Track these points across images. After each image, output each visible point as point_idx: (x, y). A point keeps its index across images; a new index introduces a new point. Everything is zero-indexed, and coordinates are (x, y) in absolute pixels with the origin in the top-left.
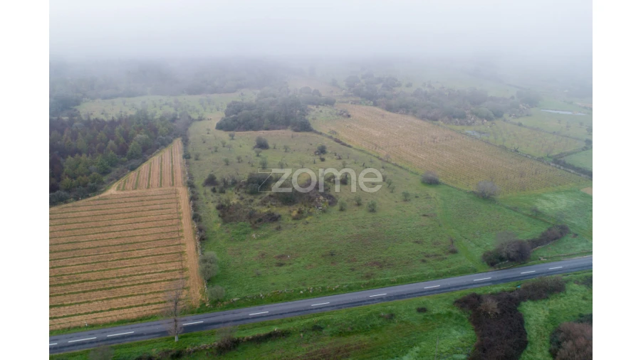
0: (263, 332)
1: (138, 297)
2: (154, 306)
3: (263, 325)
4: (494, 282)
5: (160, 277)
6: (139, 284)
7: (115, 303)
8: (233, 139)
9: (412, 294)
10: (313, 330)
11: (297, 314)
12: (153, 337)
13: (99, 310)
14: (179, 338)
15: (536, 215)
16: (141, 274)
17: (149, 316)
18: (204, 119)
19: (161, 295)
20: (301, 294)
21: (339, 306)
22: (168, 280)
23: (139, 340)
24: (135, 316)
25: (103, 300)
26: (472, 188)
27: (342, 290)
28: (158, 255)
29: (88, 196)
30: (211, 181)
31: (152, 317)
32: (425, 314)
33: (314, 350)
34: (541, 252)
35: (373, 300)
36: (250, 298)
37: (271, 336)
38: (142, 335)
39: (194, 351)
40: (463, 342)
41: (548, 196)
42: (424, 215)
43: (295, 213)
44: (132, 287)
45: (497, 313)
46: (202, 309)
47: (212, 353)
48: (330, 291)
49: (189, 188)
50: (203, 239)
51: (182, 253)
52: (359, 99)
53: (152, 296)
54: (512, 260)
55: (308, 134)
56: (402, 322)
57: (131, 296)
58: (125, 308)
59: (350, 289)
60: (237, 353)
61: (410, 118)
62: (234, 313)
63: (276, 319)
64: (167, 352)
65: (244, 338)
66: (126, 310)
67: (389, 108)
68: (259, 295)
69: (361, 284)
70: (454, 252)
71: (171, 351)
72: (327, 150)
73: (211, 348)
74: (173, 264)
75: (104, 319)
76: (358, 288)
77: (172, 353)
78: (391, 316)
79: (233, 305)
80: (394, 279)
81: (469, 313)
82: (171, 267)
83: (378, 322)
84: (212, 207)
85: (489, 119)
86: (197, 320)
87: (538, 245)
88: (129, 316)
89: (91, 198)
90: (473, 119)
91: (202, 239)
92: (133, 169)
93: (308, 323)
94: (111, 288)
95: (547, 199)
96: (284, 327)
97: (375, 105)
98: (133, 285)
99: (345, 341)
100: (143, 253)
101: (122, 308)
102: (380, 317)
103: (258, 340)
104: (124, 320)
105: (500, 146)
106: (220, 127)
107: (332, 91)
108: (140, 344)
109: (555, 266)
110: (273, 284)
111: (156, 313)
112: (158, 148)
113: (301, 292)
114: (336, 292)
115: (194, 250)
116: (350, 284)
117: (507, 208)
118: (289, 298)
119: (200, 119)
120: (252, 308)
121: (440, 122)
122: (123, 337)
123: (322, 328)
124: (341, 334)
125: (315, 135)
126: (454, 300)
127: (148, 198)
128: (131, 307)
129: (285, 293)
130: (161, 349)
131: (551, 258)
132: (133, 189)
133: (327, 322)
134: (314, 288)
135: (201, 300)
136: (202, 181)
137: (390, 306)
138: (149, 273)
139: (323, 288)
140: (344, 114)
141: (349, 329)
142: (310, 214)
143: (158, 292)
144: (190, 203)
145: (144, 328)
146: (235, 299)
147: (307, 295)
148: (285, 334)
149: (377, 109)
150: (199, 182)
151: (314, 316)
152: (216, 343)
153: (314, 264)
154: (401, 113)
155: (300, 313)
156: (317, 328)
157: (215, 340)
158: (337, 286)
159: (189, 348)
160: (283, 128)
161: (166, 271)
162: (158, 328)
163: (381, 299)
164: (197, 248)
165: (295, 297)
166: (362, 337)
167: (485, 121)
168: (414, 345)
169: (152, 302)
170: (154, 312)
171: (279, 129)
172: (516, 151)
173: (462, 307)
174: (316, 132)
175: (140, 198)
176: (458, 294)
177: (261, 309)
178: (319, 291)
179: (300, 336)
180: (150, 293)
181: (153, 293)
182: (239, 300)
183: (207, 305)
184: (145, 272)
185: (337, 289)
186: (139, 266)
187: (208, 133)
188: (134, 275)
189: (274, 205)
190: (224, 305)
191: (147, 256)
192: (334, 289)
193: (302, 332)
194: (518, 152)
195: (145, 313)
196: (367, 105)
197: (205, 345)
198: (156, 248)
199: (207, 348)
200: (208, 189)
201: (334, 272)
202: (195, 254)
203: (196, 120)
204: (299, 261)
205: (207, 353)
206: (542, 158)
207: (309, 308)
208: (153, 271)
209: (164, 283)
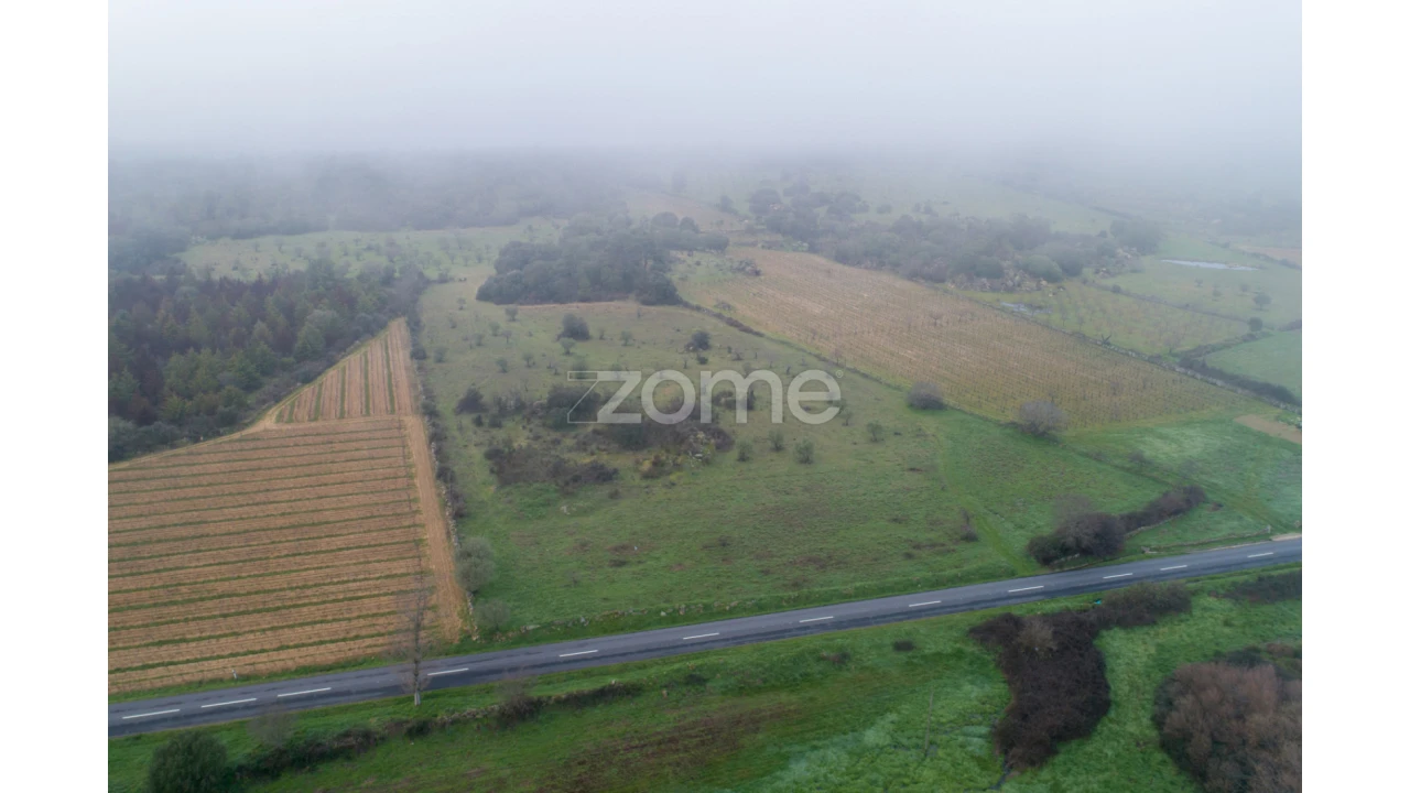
0: (587, 686)
1: (335, 625)
2: (368, 642)
3: (588, 674)
4: (1049, 594)
5: (377, 587)
6: (334, 601)
7: (288, 636)
8: (514, 320)
9: (884, 616)
10: (687, 684)
11: (655, 654)
12: (370, 697)
13: (258, 648)
14: (422, 699)
15: (1140, 467)
16: (338, 583)
17: (360, 660)
18: (452, 279)
19: (382, 621)
20: (662, 618)
21: (738, 640)
22: (392, 594)
23: (344, 701)
24: (331, 658)
25: (264, 630)
26: (1011, 416)
27: (745, 609)
28: (370, 546)
29: (219, 434)
30: (471, 403)
31: (364, 661)
32: (910, 654)
33: (692, 719)
34: (1148, 538)
35: (806, 628)
36: (560, 625)
37: (603, 695)
38: (348, 693)
39: (454, 722)
40: (983, 703)
41: (1165, 431)
42: (912, 469)
43: (647, 466)
44: (322, 606)
45: (1051, 650)
46: (464, 646)
47: (488, 724)
48: (719, 613)
49: (426, 418)
50: (461, 516)
51: (419, 543)
52: (779, 238)
53: (362, 622)
54: (1086, 552)
56: (864, 668)
57: (321, 622)
58: (311, 645)
59: (761, 608)
60: (537, 725)
61: (885, 278)
62: (528, 654)
63: (614, 664)
64: (399, 724)
65: (550, 697)
66: (312, 650)
67: (843, 258)
68: (578, 620)
69: (782, 598)
70: (970, 538)
71: (407, 722)
72: (711, 342)
73: (485, 716)
74: (402, 563)
75: (270, 665)
76: (778, 605)
77: (409, 725)
78: (842, 658)
79: (526, 638)
80: (849, 588)
81: (996, 652)
82: (399, 567)
83: (816, 668)
84: (477, 454)
85: (1051, 278)
86: (455, 665)
87: (1140, 526)
88: (319, 659)
89: (225, 438)
90: (1017, 278)
91: (459, 516)
92: (308, 379)
93: (678, 670)
94: (278, 608)
95: (1162, 437)
96: (630, 678)
97: (813, 250)
98: (324, 602)
99: (750, 704)
100: (339, 542)
101: (303, 645)
102: (821, 659)
103: (579, 702)
104: (310, 667)
105: (1072, 334)
106: (484, 295)
107: (722, 222)
108: (345, 710)
109: (1171, 564)
110: (605, 599)
111: (373, 654)
112: (357, 338)
113: (663, 614)
114: (732, 613)
115: (444, 536)
116: (761, 599)
118: (639, 624)
119: (443, 280)
120: (566, 643)
121: (950, 286)
122: (310, 697)
123: (705, 681)
124: (743, 689)
125: (687, 312)
126: (967, 629)
127: (342, 437)
128: (322, 643)
129: (630, 615)
130: (388, 718)
131: (1167, 549)
132: (310, 420)
133: (716, 670)
134: (688, 606)
135: (462, 630)
136: (454, 404)
137: (841, 639)
138: (354, 581)
139: (706, 607)
140: (748, 268)
141: (758, 682)
142: (678, 467)
143: (374, 615)
144: (429, 447)
145: (349, 680)
146: (531, 627)
147: (674, 619)
148: (631, 691)
149: (817, 259)
150: (446, 405)
151: (689, 658)
152: (496, 707)
153: (687, 562)
154: (866, 268)
155: (658, 652)
156: (695, 680)
157: (495, 702)
158: (734, 603)
159: (442, 716)
160: (619, 299)
161: (387, 577)
162: (379, 681)
163: (822, 626)
164: (448, 533)
165: (649, 624)
166: (784, 697)
167: (1044, 283)
168: (888, 710)
169: (363, 632)
170: (369, 651)
171: (611, 300)
172: (1106, 343)
173: (983, 641)
174: (686, 305)
175: (326, 438)
176: (977, 617)
177: (581, 647)
178: (698, 611)
179: (662, 695)
180: (359, 617)
181: (365, 617)
182: (538, 629)
183: (474, 639)
184: (345, 579)
185: (735, 607)
186: (333, 566)
187: (461, 309)
188: (324, 584)
189: (604, 450)
190: (508, 638)
191: (348, 549)
192: (727, 608)
193: (666, 686)
194: (1109, 344)
195: (350, 654)
196: (795, 250)
197: (474, 710)
198: (365, 532)
199: (478, 716)
200: (467, 420)
201: (729, 577)
202: (447, 544)
203: (434, 281)
204: (657, 556)
205: (478, 727)
206: (1159, 357)
207: (679, 643)
208: (362, 577)
209: (386, 598)
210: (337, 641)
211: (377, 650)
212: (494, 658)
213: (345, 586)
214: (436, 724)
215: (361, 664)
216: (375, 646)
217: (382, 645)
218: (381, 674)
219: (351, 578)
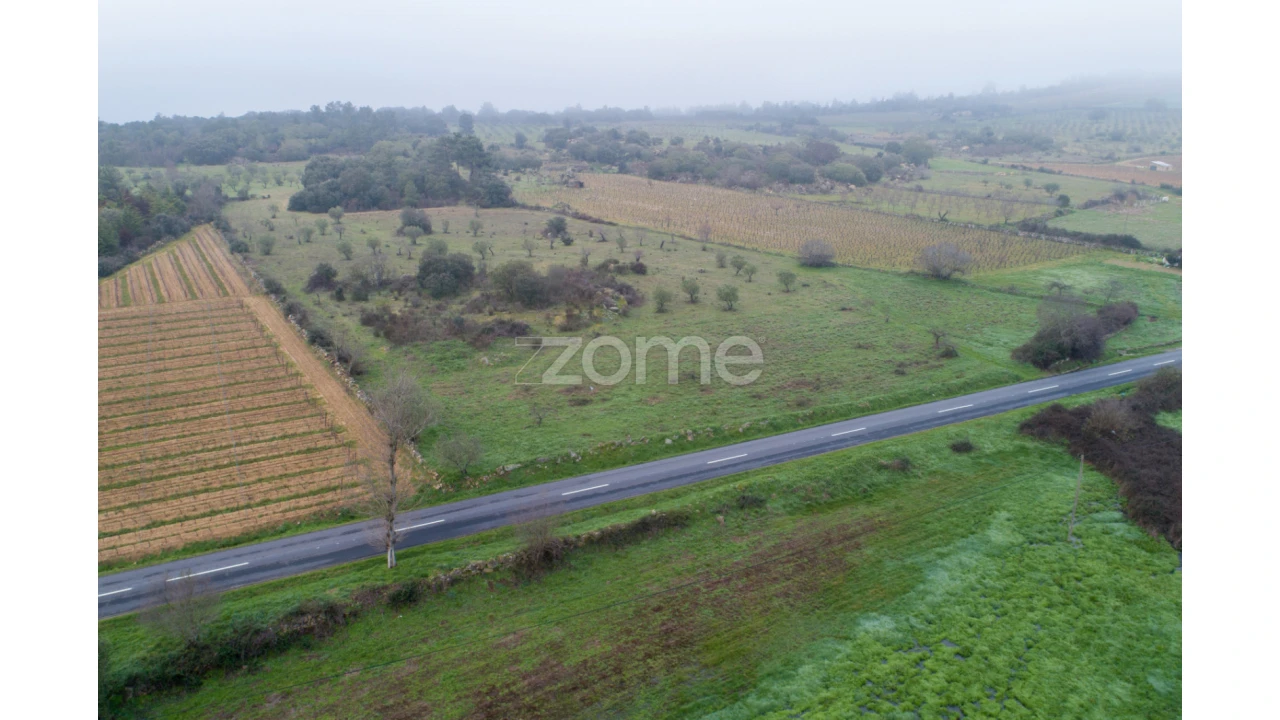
0: (622, 520)
2: (285, 505)
3: (609, 510)
5: (272, 449)
7: (158, 511)
9: (922, 423)
10: (742, 507)
11: (685, 480)
12: (314, 568)
13: (117, 528)
14: (398, 558)
16: (214, 449)
17: (281, 527)
18: (253, 197)
19: (294, 481)
20: (668, 447)
21: (776, 458)
22: (299, 452)
23: (274, 578)
24: (236, 529)
25: (120, 509)
27: (760, 431)
30: (323, 279)
31: (287, 527)
32: (973, 454)
35: (842, 440)
36: (546, 462)
37: (643, 529)
38: (277, 565)
39: (454, 581)
40: (1089, 491)
46: (427, 497)
47: (502, 581)
48: (733, 437)
49: (273, 296)
50: (359, 373)
51: (313, 402)
52: (585, 163)
54: (1074, 357)
55: (508, 210)
56: (933, 473)
59: (776, 428)
60: (573, 574)
61: (703, 188)
62: (517, 497)
63: (639, 496)
64: (375, 592)
65: (578, 537)
67: (657, 174)
68: (568, 455)
69: (796, 416)
70: (950, 354)
71: (385, 588)
73: (496, 569)
74: (300, 422)
75: (139, 547)
76: (795, 424)
77: (391, 591)
78: (904, 466)
79: (505, 480)
80: (863, 402)
81: (1063, 443)
82: (300, 426)
84: (352, 324)
85: (859, 183)
86: (424, 518)
88: (217, 532)
90: (827, 184)
93: (726, 493)
94: (134, 483)
96: (674, 506)
97: (624, 172)
98: (202, 470)
100: (203, 410)
101: (187, 518)
102: (881, 468)
103: (614, 540)
105: (907, 216)
106: (298, 205)
108: (280, 586)
111: (299, 518)
112: (157, 238)
113: (668, 441)
114: (748, 434)
115: (343, 394)
116: (775, 419)
117: (991, 290)
118: (643, 455)
119: (244, 197)
120: (562, 481)
122: (219, 577)
124: (812, 506)
127: (168, 318)
129: (628, 445)
130: (354, 587)
131: (1141, 350)
132: (118, 306)
133: (770, 488)
134: (694, 431)
135: (413, 480)
136: (302, 285)
137: (894, 446)
138: (237, 445)
139: (716, 430)
140: (570, 182)
141: (824, 497)
142: (596, 320)
144: (289, 321)
145: (271, 551)
146: (510, 468)
147: (682, 446)
148: (676, 522)
149: (632, 179)
150: (295, 287)
151: (727, 481)
152: (511, 557)
153: (662, 396)
154: (680, 182)
155: (689, 479)
156: (749, 502)
157: (507, 550)
158: (745, 425)
159: (435, 576)
160: (448, 205)
162: (318, 547)
163: (860, 437)
164: (347, 390)
165: (655, 454)
166: (864, 510)
167: (854, 187)
168: (994, 510)
169: (274, 496)
170: (291, 515)
172: (943, 219)
174: (523, 207)
175: (152, 319)
178: (708, 436)
179: (719, 522)
180: (260, 480)
181: (270, 479)
182: (519, 468)
183: (437, 487)
184: (224, 444)
185: (748, 429)
186: (202, 433)
187: (274, 217)
188: (195, 452)
189: (504, 310)
190: (482, 482)
191: (215, 415)
192: (741, 430)
193: (719, 512)
194: (946, 220)
195: (264, 521)
196: (605, 172)
197: (480, 562)
198: (233, 398)
199: (487, 570)
200: (324, 297)
201: (719, 404)
202: (350, 401)
203: (233, 199)
204: (623, 392)
205: (490, 584)
206: (998, 226)
207: (706, 468)
208: (248, 440)
209: (291, 458)
210: (238, 509)
211: (301, 512)
212: (476, 506)
213: (227, 451)
214: (429, 587)
215: (282, 532)
216: (296, 508)
217: (306, 507)
218: (318, 539)
219: (233, 443)
